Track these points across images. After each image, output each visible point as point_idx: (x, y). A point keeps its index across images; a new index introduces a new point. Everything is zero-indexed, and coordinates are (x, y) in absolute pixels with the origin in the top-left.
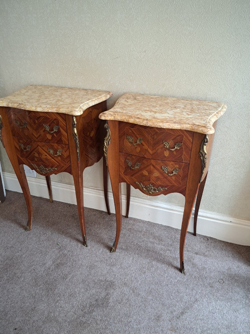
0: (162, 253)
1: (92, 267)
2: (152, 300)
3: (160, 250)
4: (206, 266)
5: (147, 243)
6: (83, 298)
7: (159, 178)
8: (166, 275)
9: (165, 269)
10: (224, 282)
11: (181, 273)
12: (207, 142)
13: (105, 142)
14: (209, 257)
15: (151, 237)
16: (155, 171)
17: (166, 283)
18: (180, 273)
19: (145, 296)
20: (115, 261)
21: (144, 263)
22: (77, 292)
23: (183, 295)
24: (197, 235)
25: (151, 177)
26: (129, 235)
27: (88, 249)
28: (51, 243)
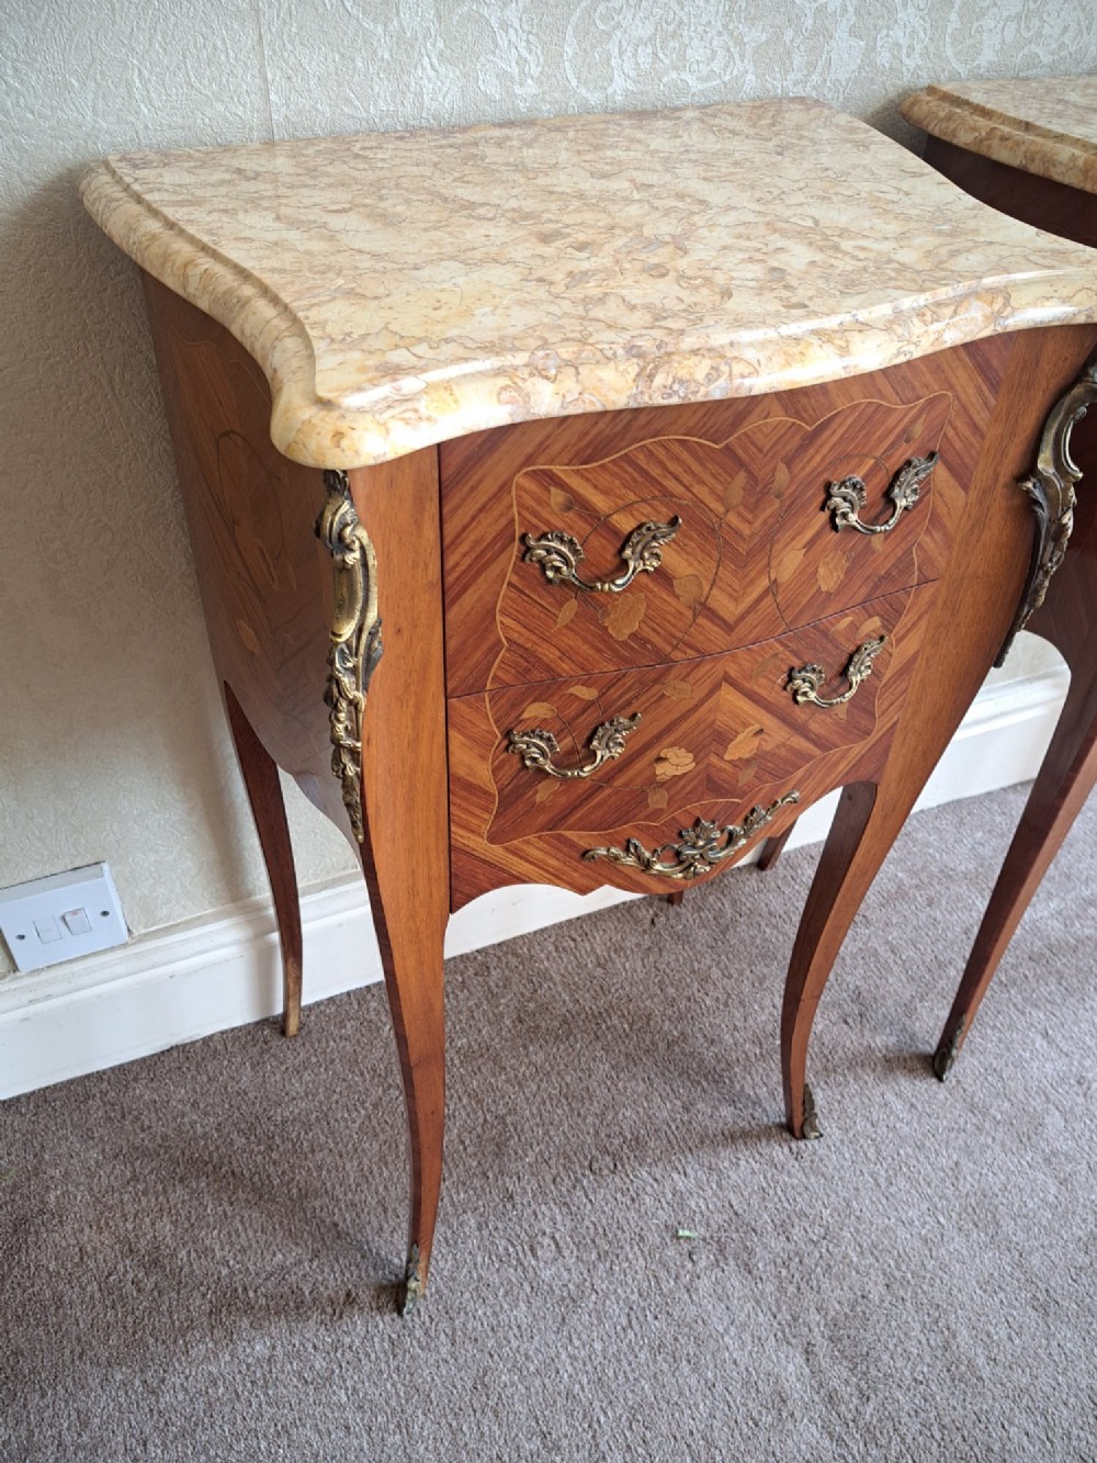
27: (838, 1144)
28: (641, 1260)
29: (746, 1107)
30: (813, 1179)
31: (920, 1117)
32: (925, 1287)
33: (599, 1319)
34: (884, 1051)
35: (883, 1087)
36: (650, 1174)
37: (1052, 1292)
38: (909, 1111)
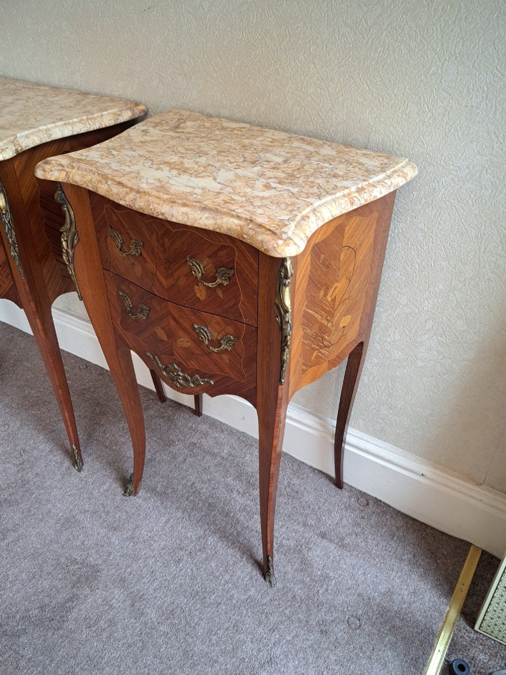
0: (242, 518)
1: (68, 522)
2: (166, 634)
3: (239, 510)
4: (331, 574)
5: (217, 485)
6: (16, 596)
7: (193, 354)
8: (227, 577)
9: (231, 562)
10: (360, 626)
11: (264, 581)
12: (286, 277)
13: (62, 240)
14: (349, 551)
15: (233, 473)
16: (181, 333)
17: (217, 598)
18: (262, 579)
19: (153, 622)
20: (125, 517)
21: (189, 536)
22: (10, 579)
23: (245, 638)
24: (345, 486)
25: (174, 346)
26: (185, 460)
27: (79, 477)
35: (112, 481)
38: (105, 491)
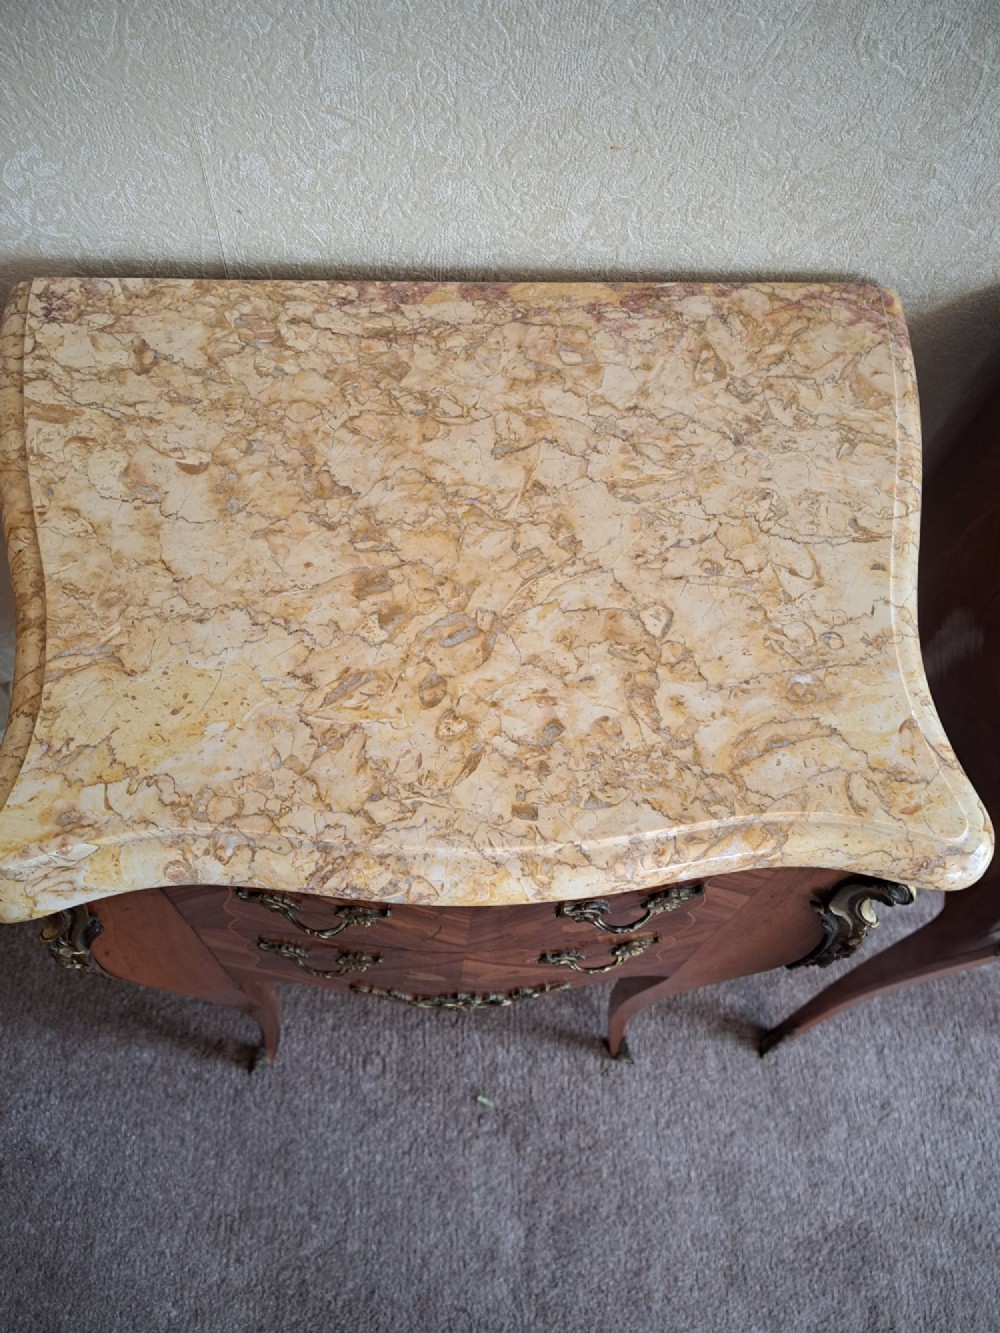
20: (806, 1100)
21: (940, 1061)
27: (644, 1075)
28: (440, 1107)
29: (585, 1013)
30: (607, 1097)
31: (725, 1080)
32: (648, 1222)
33: (389, 1137)
34: (728, 1010)
35: (710, 1042)
36: (481, 1039)
37: (746, 1269)
38: (719, 1072)
